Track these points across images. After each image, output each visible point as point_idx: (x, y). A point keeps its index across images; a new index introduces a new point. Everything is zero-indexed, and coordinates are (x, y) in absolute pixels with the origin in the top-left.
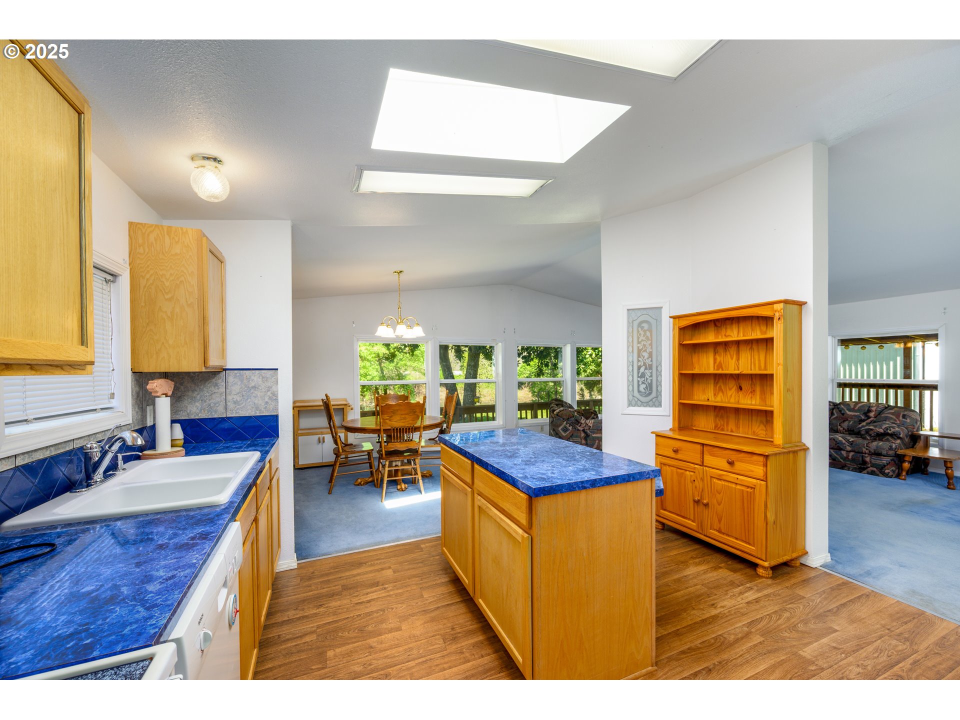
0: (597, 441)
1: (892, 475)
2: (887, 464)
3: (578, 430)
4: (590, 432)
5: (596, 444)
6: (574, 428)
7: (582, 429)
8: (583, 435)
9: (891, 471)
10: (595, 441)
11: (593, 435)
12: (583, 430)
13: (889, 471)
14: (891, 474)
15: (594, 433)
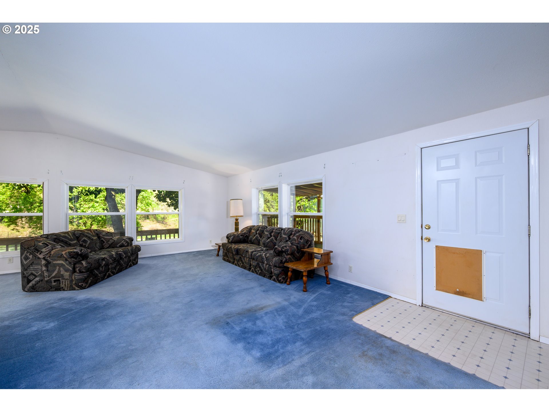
0: (58, 268)
1: (283, 282)
2: (280, 273)
3: (39, 258)
4: (51, 259)
5: (57, 270)
6: (35, 256)
7: (42, 257)
8: (43, 262)
9: (282, 278)
10: (56, 267)
11: (54, 262)
12: (44, 258)
13: (281, 278)
14: (282, 280)
15: (55, 260)
